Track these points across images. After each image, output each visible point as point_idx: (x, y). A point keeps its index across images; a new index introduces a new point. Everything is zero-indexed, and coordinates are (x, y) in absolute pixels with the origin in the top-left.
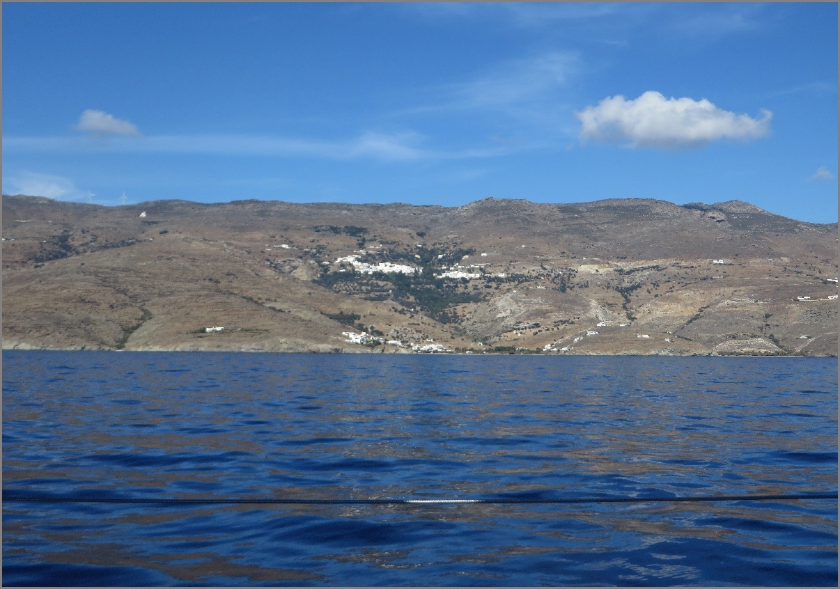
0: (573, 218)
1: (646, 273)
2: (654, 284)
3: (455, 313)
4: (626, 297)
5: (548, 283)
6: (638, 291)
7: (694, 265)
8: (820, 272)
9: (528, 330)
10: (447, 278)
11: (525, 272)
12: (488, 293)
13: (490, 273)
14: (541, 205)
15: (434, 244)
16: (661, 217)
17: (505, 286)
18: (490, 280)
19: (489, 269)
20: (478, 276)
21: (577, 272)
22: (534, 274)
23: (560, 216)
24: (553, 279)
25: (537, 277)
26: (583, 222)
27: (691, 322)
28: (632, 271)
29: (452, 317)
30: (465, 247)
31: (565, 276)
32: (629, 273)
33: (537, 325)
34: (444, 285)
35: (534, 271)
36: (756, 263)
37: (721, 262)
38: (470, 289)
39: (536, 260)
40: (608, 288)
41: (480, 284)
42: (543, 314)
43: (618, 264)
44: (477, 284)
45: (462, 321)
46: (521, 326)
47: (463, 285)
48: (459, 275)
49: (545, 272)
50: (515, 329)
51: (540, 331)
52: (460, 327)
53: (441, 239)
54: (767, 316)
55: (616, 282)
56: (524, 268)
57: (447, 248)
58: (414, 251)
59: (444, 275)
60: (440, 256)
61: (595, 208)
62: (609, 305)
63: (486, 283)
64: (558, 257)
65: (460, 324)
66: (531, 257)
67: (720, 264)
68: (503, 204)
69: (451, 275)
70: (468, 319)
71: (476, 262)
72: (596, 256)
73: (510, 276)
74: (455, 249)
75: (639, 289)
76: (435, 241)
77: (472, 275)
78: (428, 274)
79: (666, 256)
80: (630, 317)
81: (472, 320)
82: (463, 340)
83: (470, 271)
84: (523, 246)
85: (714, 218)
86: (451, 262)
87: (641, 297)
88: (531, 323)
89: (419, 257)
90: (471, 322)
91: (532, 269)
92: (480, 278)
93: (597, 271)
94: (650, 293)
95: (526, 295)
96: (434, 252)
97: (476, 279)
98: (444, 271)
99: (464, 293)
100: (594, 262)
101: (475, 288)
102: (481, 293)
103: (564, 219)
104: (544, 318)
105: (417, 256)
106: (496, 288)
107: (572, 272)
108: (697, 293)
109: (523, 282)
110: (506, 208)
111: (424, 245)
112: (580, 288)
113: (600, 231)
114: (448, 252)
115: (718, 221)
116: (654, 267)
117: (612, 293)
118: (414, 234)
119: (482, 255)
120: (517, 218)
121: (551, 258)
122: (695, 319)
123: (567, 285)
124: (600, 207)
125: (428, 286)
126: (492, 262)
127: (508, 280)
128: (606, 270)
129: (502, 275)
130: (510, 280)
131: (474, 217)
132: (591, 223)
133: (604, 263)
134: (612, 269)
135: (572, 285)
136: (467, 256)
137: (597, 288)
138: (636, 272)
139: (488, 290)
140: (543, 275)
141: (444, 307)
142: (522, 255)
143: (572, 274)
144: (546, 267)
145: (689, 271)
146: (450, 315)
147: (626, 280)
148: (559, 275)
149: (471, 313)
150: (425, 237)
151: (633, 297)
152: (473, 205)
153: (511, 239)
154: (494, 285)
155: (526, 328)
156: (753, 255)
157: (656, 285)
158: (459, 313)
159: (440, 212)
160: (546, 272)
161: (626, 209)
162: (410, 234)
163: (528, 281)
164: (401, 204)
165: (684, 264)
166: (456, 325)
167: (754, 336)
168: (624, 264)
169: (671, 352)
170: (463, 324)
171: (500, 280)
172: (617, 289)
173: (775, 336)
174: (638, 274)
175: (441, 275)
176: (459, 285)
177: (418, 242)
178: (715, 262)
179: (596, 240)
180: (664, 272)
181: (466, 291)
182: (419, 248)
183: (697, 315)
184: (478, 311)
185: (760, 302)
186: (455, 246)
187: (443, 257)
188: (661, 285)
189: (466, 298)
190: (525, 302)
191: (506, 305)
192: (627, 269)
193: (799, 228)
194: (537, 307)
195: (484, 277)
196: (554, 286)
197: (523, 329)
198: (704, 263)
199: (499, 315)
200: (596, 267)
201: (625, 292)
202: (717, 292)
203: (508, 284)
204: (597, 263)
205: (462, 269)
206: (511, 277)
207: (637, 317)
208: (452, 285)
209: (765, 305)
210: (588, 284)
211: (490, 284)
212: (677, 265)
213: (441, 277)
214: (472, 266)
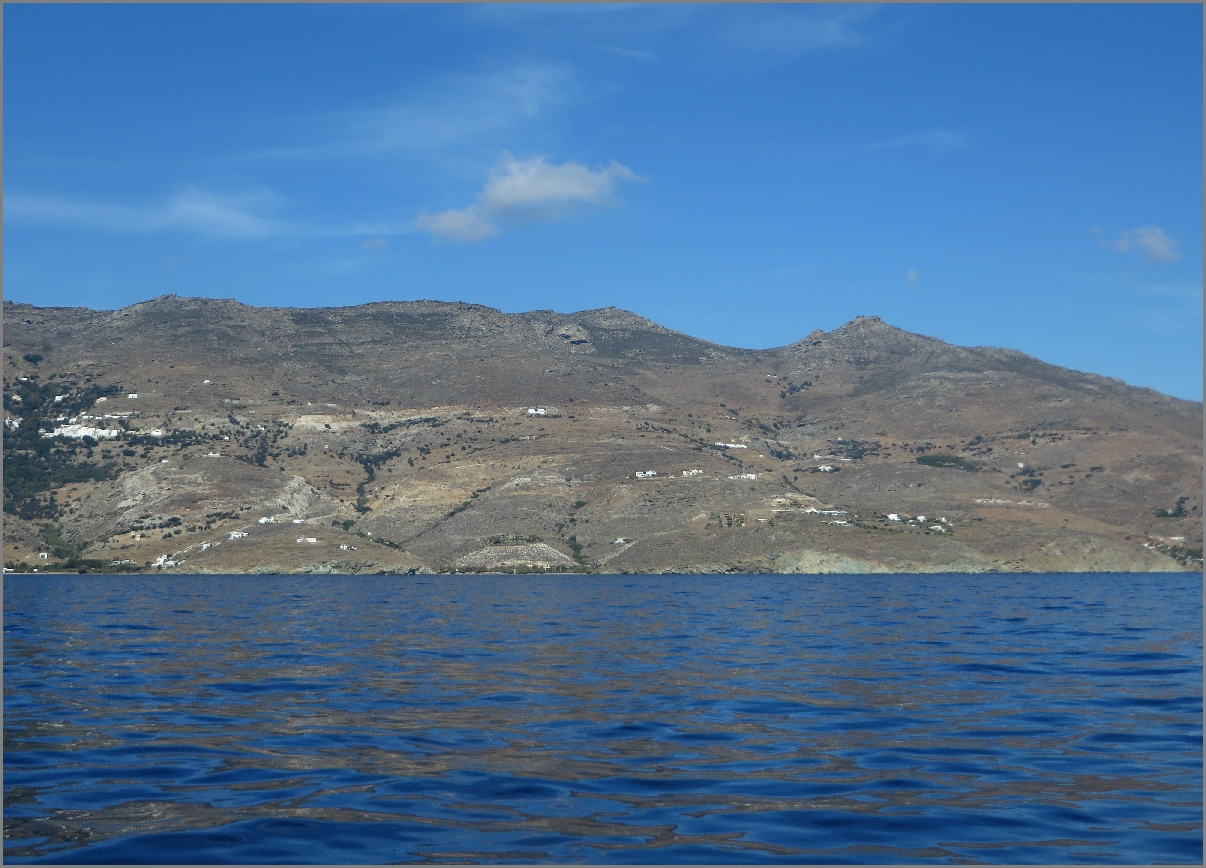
0: (311, 334)
1: (414, 430)
2: (422, 450)
3: (52, 500)
4: (370, 472)
5: (234, 446)
6: (393, 462)
7: (496, 416)
8: (709, 431)
9: (158, 530)
10: (61, 438)
11: (197, 427)
12: (125, 465)
13: (137, 430)
14: (262, 309)
15: (51, 378)
16: (466, 333)
17: (158, 451)
18: (136, 441)
19: (135, 422)
20: (114, 433)
21: (291, 428)
22: (213, 431)
23: (292, 328)
24: (246, 441)
25: (215, 437)
26: (330, 340)
27: (452, 514)
28: (392, 427)
29: (46, 507)
30: (103, 383)
31: (270, 435)
32: (386, 430)
33: (175, 522)
34: (53, 450)
35: (213, 425)
36: (601, 414)
37: (541, 412)
38: (97, 458)
39: (222, 405)
40: (341, 455)
41: (115, 449)
42: (192, 501)
43: (373, 415)
44: (110, 447)
45: (61, 515)
46: (147, 522)
47: (85, 450)
48: (83, 432)
49: (233, 428)
50: (135, 529)
51: (177, 532)
52: (57, 525)
53: (65, 367)
54: (579, 505)
55: (359, 446)
56: (196, 420)
57: (74, 384)
58: (12, 387)
59: (57, 432)
60: (58, 398)
61: (355, 317)
62: (332, 484)
63: (126, 447)
64: (266, 402)
65: (56, 520)
66: (214, 401)
67: (538, 416)
68: (192, 307)
69: (66, 431)
70: (71, 512)
71: (116, 408)
72: (333, 400)
73: (170, 434)
74: (87, 386)
75: (395, 458)
76: (54, 371)
77: (104, 433)
78: (30, 429)
79: (451, 402)
80: (362, 509)
81: (78, 513)
82: (16, 548)
83: (101, 425)
84: (206, 381)
85: (567, 337)
86: (73, 408)
87: (394, 473)
88: (166, 518)
89: (19, 399)
90: (73, 517)
91: (211, 422)
92: (117, 438)
93: (327, 426)
94: (412, 465)
95: (181, 468)
96: (49, 391)
97: (111, 440)
98: (58, 425)
99: (84, 465)
100: (325, 411)
101: (106, 455)
102: (114, 465)
103: (298, 335)
104: (192, 508)
105: (15, 397)
106: (143, 456)
107: (282, 428)
108: (483, 466)
109: (189, 444)
110: (196, 314)
111: (32, 378)
112: (290, 456)
113: (354, 356)
114: (74, 391)
115: (573, 342)
116: (427, 420)
117: (347, 464)
118: (19, 357)
119: (130, 396)
120: (208, 332)
121: (251, 402)
122: (461, 510)
123: (270, 450)
124: (365, 315)
125: (23, 452)
126: (142, 410)
127: (166, 441)
128: (344, 424)
129: (157, 433)
130: (168, 442)
131: (134, 329)
132: (341, 344)
133: (345, 413)
134: (358, 423)
135: (276, 451)
136: (104, 399)
137: (322, 456)
138: (398, 430)
139: (128, 459)
140: (228, 433)
141: (38, 489)
142: (198, 398)
143: (281, 430)
144: (239, 418)
145: (484, 426)
146: (43, 504)
147: (380, 442)
148: (259, 432)
149: (79, 500)
150: (41, 364)
151: (382, 472)
152: (139, 307)
153: (188, 368)
154: (140, 449)
155: (154, 527)
156: (598, 401)
157: (425, 451)
158: (61, 499)
159: (81, 319)
160: (237, 427)
161: (409, 318)
162: (10, 358)
163: (199, 443)
164: (11, 303)
165: (478, 414)
166: (51, 521)
167: (533, 539)
168: (383, 413)
169: (337, 567)
170: (63, 519)
171: (153, 441)
172: (360, 459)
173: (579, 539)
174: (401, 432)
175: (53, 432)
176: (78, 450)
177: (22, 373)
178: (532, 411)
179: (343, 372)
180: (442, 429)
181: (89, 461)
182: (22, 383)
183: (466, 504)
184: (93, 497)
185: (575, 481)
186: (88, 380)
187: (64, 400)
188: (433, 452)
189: (86, 473)
190: (173, 479)
191: (138, 487)
192: (385, 423)
193: (708, 356)
194: (190, 489)
195: (126, 436)
196: (243, 451)
197: (148, 528)
198: (513, 412)
199: (123, 504)
200: (328, 419)
201: (371, 463)
202: (516, 464)
203: (165, 448)
204: (332, 412)
205: (89, 421)
206: (173, 436)
207: (372, 507)
208: (65, 449)
209: (582, 485)
210: (305, 449)
211: (133, 448)
212: (467, 417)
213: (51, 435)
214: (107, 416)
